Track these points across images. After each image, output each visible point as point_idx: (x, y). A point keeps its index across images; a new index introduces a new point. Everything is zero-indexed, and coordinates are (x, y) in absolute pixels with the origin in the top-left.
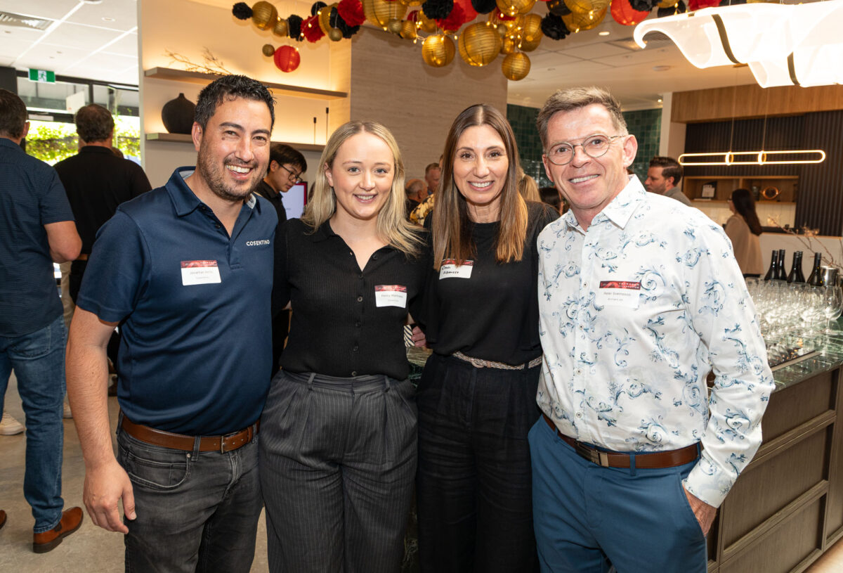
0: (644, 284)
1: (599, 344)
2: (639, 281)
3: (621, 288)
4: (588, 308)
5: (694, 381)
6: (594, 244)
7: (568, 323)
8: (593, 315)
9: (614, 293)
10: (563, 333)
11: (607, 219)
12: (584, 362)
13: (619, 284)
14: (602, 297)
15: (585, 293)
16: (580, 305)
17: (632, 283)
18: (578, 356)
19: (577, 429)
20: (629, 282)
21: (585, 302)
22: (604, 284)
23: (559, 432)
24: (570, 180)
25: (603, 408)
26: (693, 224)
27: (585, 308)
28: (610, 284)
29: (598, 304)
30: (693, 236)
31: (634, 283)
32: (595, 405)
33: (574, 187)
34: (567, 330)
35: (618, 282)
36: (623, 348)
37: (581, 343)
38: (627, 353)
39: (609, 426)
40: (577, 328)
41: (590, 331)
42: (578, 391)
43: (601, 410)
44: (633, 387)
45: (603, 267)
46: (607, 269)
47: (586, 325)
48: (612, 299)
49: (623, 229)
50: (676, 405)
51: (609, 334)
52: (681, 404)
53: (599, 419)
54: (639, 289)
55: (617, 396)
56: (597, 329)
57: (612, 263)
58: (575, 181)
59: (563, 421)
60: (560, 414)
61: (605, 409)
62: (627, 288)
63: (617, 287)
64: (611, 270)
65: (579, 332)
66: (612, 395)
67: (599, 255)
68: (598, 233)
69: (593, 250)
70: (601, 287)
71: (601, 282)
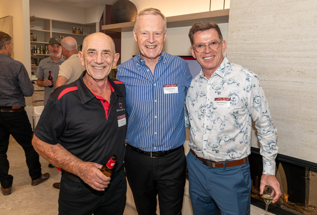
0: (232, 99)
1: (214, 122)
2: (230, 98)
3: (223, 100)
4: (210, 109)
5: (246, 133)
6: (211, 84)
7: (201, 115)
8: (212, 111)
9: (220, 102)
10: (200, 119)
11: (216, 74)
12: (208, 129)
14: (216, 104)
15: (208, 103)
16: (206, 108)
17: (227, 98)
18: (205, 127)
19: (204, 155)
20: (226, 98)
21: (209, 106)
22: (216, 99)
23: (197, 156)
24: (203, 58)
25: (215, 146)
26: (249, 76)
27: (209, 109)
28: (219, 99)
29: (214, 107)
30: (249, 81)
31: (228, 98)
32: (211, 145)
33: (205, 61)
34: (201, 117)
35: (222, 98)
36: (223, 123)
37: (206, 121)
38: (225, 125)
39: (216, 153)
40: (205, 116)
41: (211, 117)
42: (205, 140)
43: (214, 147)
44: (226, 138)
45: (216, 92)
46: (217, 93)
47: (209, 115)
48: (220, 105)
49: (223, 78)
50: (241, 143)
51: (218, 118)
53: (213, 151)
54: (230, 101)
55: (220, 141)
56: (214, 116)
57: (219, 91)
59: (199, 152)
60: (198, 149)
61: (215, 147)
62: (225, 100)
64: (219, 93)
65: (206, 118)
66: (218, 142)
67: (214, 88)
68: (213, 80)
69: (211, 86)
70: (215, 100)
71: (215, 98)
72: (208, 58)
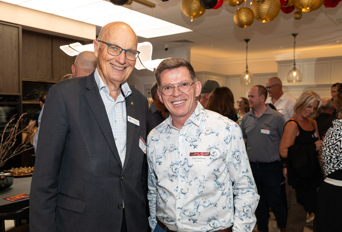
0: (211, 153)
1: (190, 184)
2: (209, 152)
3: (201, 155)
4: (184, 167)
5: (229, 196)
6: (184, 134)
7: (173, 175)
8: (187, 170)
9: (198, 158)
10: (171, 180)
11: (191, 122)
12: (183, 193)
13: (199, 154)
14: (192, 160)
15: (182, 159)
16: (179, 165)
17: (206, 153)
18: (179, 191)
19: (177, 227)
20: (204, 153)
21: (182, 163)
22: (192, 154)
23: (168, 229)
24: (172, 102)
25: (192, 214)
26: (229, 124)
27: (182, 166)
28: (195, 154)
29: (190, 164)
30: (229, 130)
31: (207, 153)
32: (187, 213)
33: (174, 106)
34: (174, 179)
35: (199, 153)
36: (202, 185)
37: (181, 183)
38: (204, 187)
39: (194, 223)
40: (179, 176)
41: (186, 178)
42: (179, 208)
43: (191, 215)
44: (205, 202)
45: (191, 146)
46: (193, 147)
47: (183, 175)
48: (197, 161)
49: (199, 127)
50: (223, 208)
51: (196, 178)
52: (225, 208)
53: (189, 220)
54: (209, 156)
55: (198, 207)
56: (190, 176)
57: (195, 143)
58: (175, 103)
59: (172, 223)
60: (169, 220)
61: (192, 215)
62: (204, 155)
63: (199, 155)
64: (195, 147)
65: (180, 179)
66: (195, 208)
67: (187, 139)
68: (186, 129)
69: (184, 137)
70: (190, 155)
71: (190, 153)
72: (177, 103)
